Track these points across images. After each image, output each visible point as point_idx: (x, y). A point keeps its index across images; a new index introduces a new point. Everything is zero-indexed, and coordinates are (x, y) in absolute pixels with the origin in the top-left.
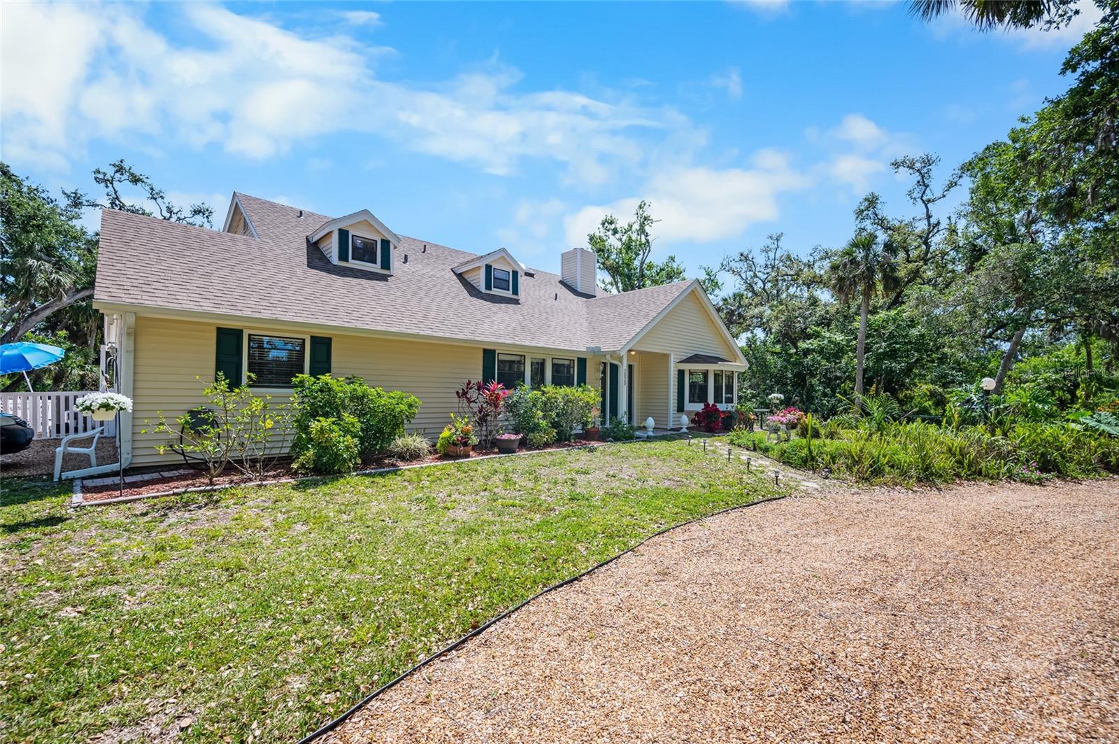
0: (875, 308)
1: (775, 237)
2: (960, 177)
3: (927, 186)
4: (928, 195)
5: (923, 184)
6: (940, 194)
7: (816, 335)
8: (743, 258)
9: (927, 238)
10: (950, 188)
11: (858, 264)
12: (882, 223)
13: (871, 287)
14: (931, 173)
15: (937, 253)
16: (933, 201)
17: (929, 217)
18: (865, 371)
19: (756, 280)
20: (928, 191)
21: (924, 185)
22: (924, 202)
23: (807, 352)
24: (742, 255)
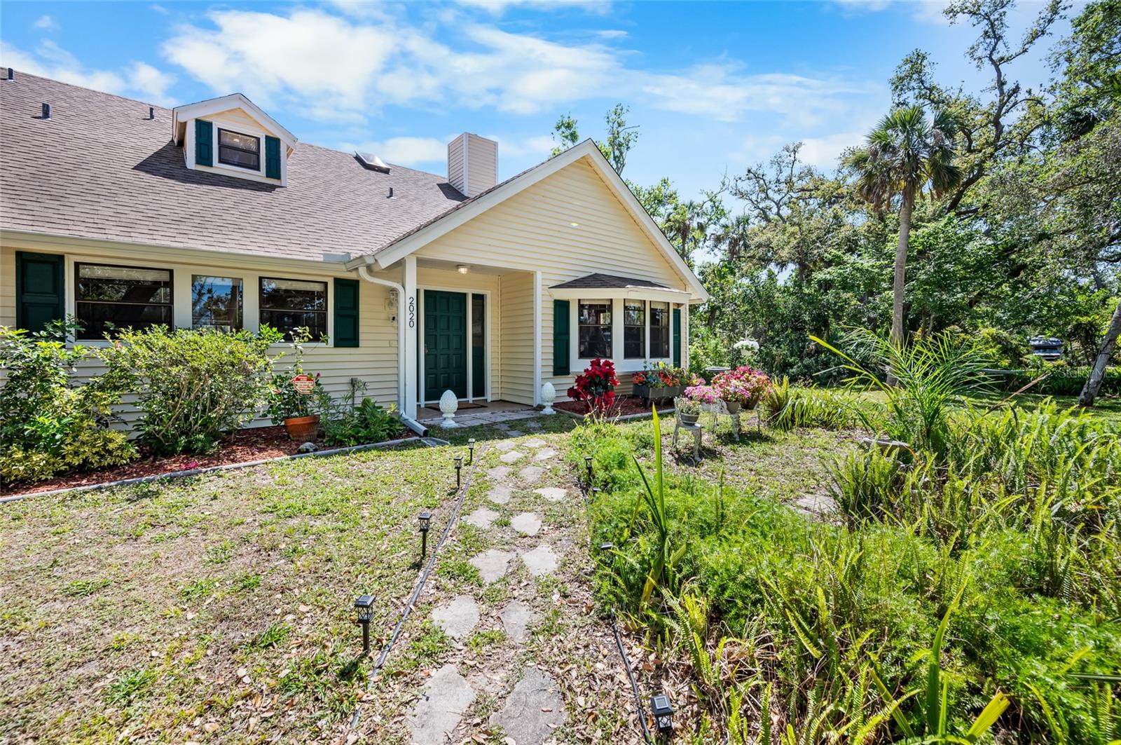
0: (921, 219)
1: (791, 148)
2: (1050, 21)
3: (998, 38)
4: (1001, 51)
5: (994, 34)
6: (1019, 50)
7: (838, 262)
8: (751, 175)
9: (998, 116)
10: (1034, 38)
11: (894, 151)
12: (929, 93)
13: (914, 184)
14: (1005, 19)
15: (1014, 133)
16: (1008, 60)
17: (1001, 84)
18: (907, 307)
19: (768, 203)
20: (1000, 46)
21: (995, 37)
22: (993, 62)
23: (826, 285)
24: (749, 171)
